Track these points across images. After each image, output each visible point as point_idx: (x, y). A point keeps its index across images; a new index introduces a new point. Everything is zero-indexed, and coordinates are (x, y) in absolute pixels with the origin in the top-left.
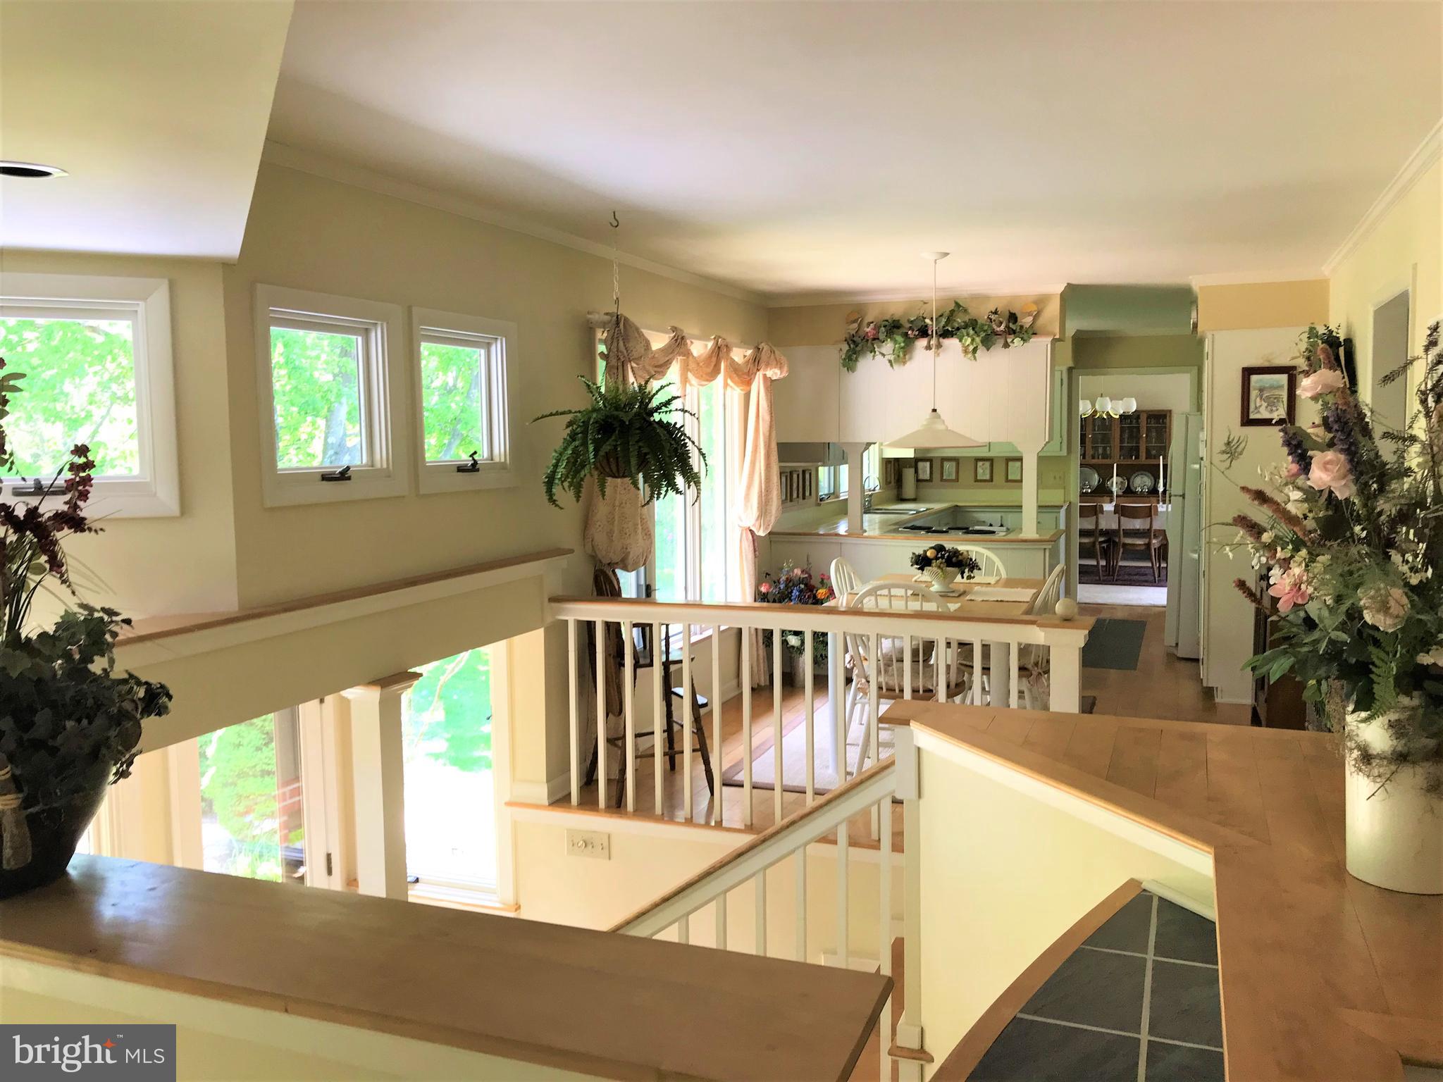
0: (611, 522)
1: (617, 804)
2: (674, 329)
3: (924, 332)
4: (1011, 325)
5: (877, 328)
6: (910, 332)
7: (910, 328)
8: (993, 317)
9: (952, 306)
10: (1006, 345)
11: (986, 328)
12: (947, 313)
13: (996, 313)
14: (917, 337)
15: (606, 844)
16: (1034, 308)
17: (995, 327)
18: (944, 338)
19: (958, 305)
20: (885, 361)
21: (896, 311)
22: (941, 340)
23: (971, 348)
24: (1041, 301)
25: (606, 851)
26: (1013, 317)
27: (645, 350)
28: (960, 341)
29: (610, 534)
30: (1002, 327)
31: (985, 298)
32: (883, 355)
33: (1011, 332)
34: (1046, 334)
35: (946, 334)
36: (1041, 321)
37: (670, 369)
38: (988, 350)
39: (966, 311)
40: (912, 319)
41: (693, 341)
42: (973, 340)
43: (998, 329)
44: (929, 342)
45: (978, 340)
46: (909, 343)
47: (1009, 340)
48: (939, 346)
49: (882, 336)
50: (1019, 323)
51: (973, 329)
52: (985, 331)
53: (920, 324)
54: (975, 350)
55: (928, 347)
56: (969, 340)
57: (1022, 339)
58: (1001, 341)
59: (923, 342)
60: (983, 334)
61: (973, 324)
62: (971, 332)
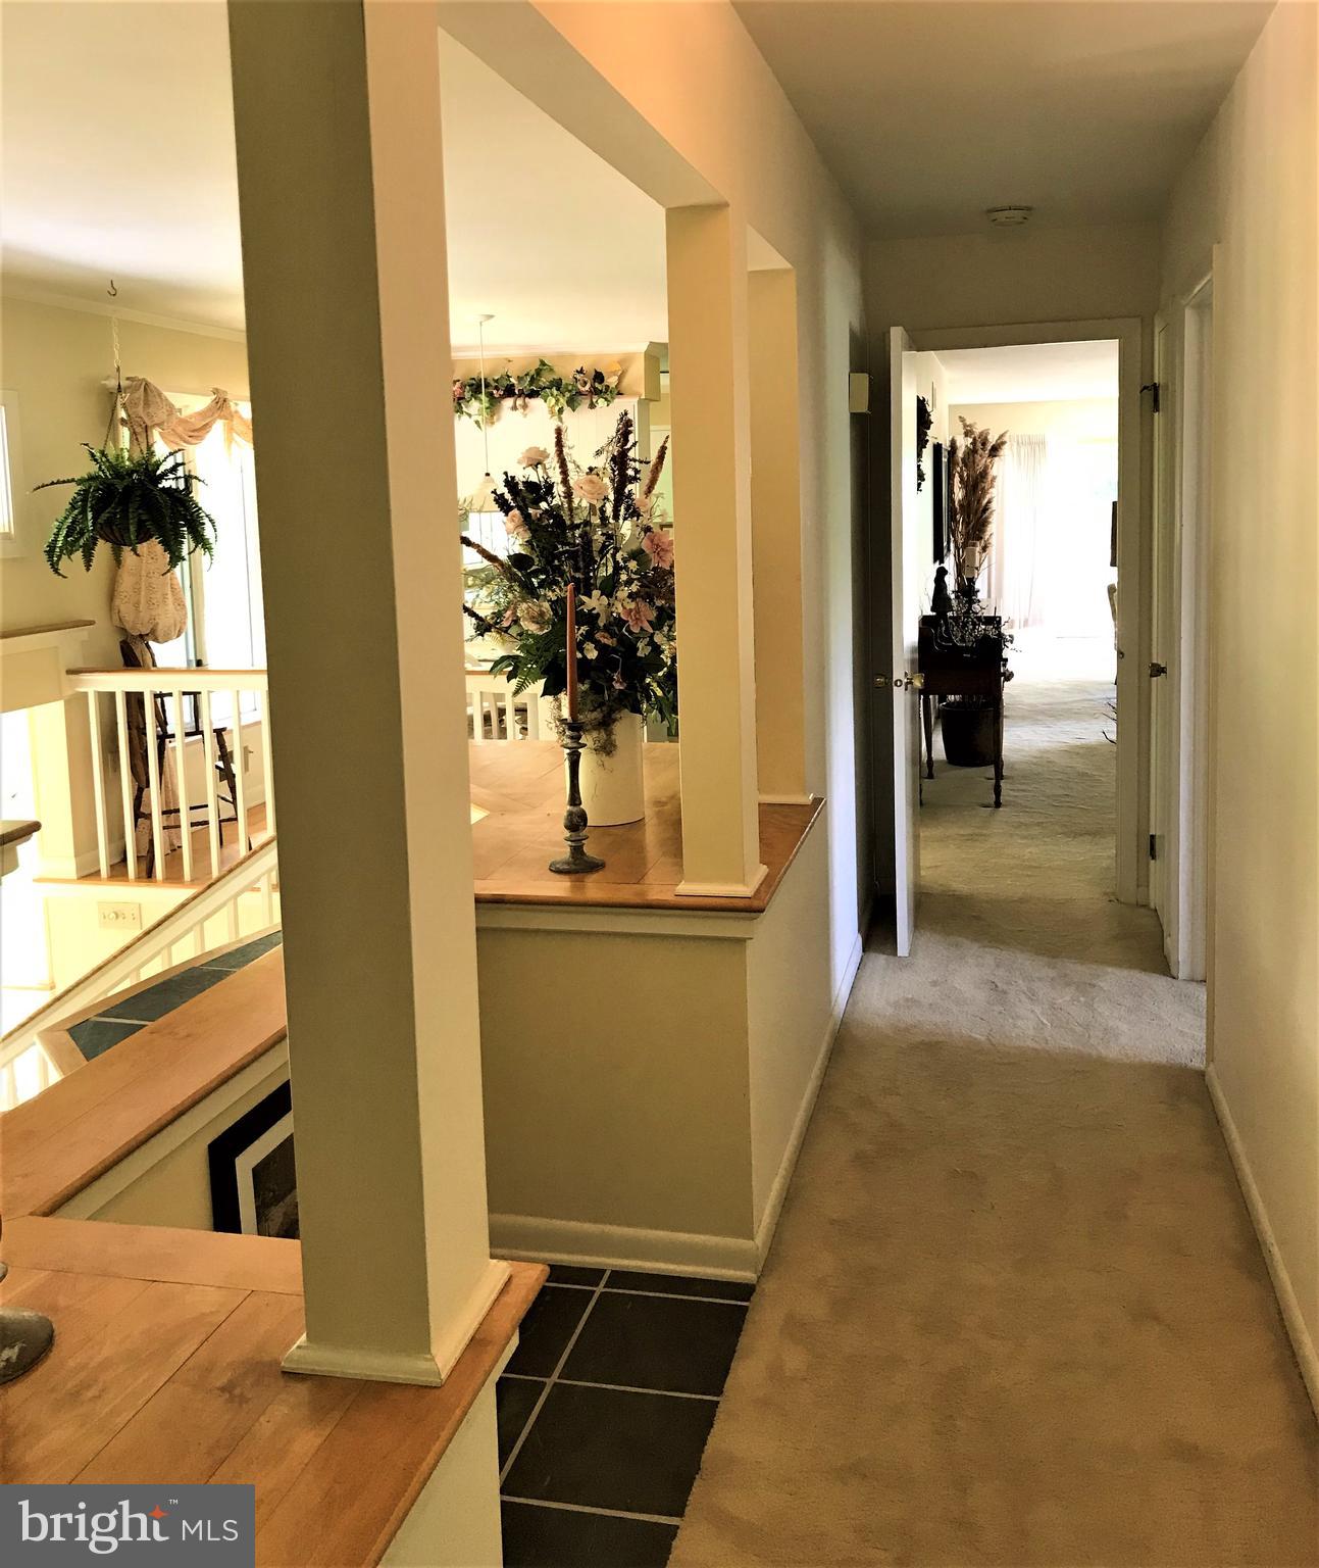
0: (137, 591)
1: (147, 873)
2: (216, 391)
3: (510, 392)
4: (597, 385)
5: (463, 387)
6: (495, 392)
7: (497, 388)
8: (578, 376)
9: (537, 365)
10: (592, 406)
11: (570, 388)
12: (533, 372)
13: (581, 372)
14: (502, 397)
15: (137, 915)
16: (618, 368)
17: (579, 386)
18: (530, 398)
19: (543, 363)
20: (471, 421)
21: (482, 371)
22: (527, 399)
23: (557, 408)
24: (625, 361)
25: (137, 921)
26: (599, 377)
27: (168, 415)
28: (545, 401)
29: (137, 604)
30: (587, 388)
31: (572, 357)
32: (470, 415)
33: (595, 392)
34: (633, 394)
35: (533, 394)
36: (626, 382)
37: (210, 434)
38: (574, 411)
39: (551, 370)
40: (496, 378)
41: (238, 402)
42: (557, 401)
43: (583, 389)
44: (515, 403)
45: (563, 401)
46: (494, 403)
47: (594, 400)
48: (525, 406)
49: (467, 395)
50: (605, 383)
51: (558, 389)
52: (570, 391)
53: (505, 383)
54: (561, 411)
55: (514, 408)
56: (553, 401)
57: (606, 399)
58: (588, 402)
59: (508, 402)
60: (568, 395)
61: (557, 384)
62: (555, 392)
